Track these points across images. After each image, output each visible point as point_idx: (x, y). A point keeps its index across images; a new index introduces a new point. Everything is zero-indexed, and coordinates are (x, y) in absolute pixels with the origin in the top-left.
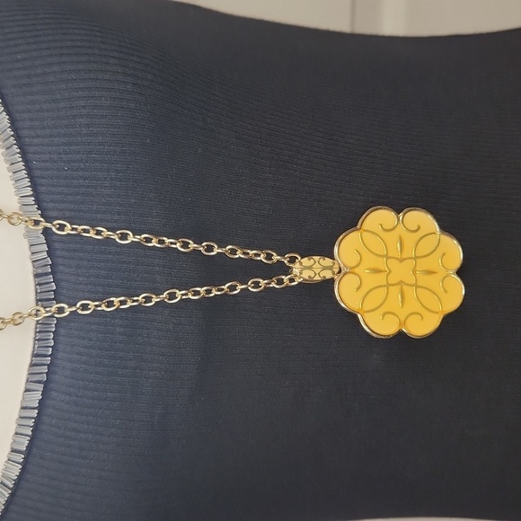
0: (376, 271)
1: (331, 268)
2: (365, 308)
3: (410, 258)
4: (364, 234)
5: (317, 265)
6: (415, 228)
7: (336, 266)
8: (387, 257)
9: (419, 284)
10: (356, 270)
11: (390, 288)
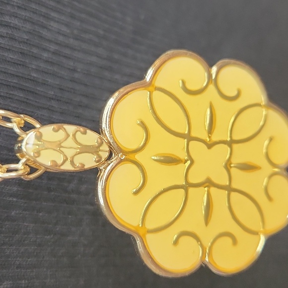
0: (170, 160)
1: (94, 150)
2: (150, 225)
3: (224, 142)
4: (156, 94)
5: (70, 142)
6: (233, 93)
7: (105, 147)
8: (189, 138)
9: (235, 185)
10: (138, 157)
11: (191, 190)
